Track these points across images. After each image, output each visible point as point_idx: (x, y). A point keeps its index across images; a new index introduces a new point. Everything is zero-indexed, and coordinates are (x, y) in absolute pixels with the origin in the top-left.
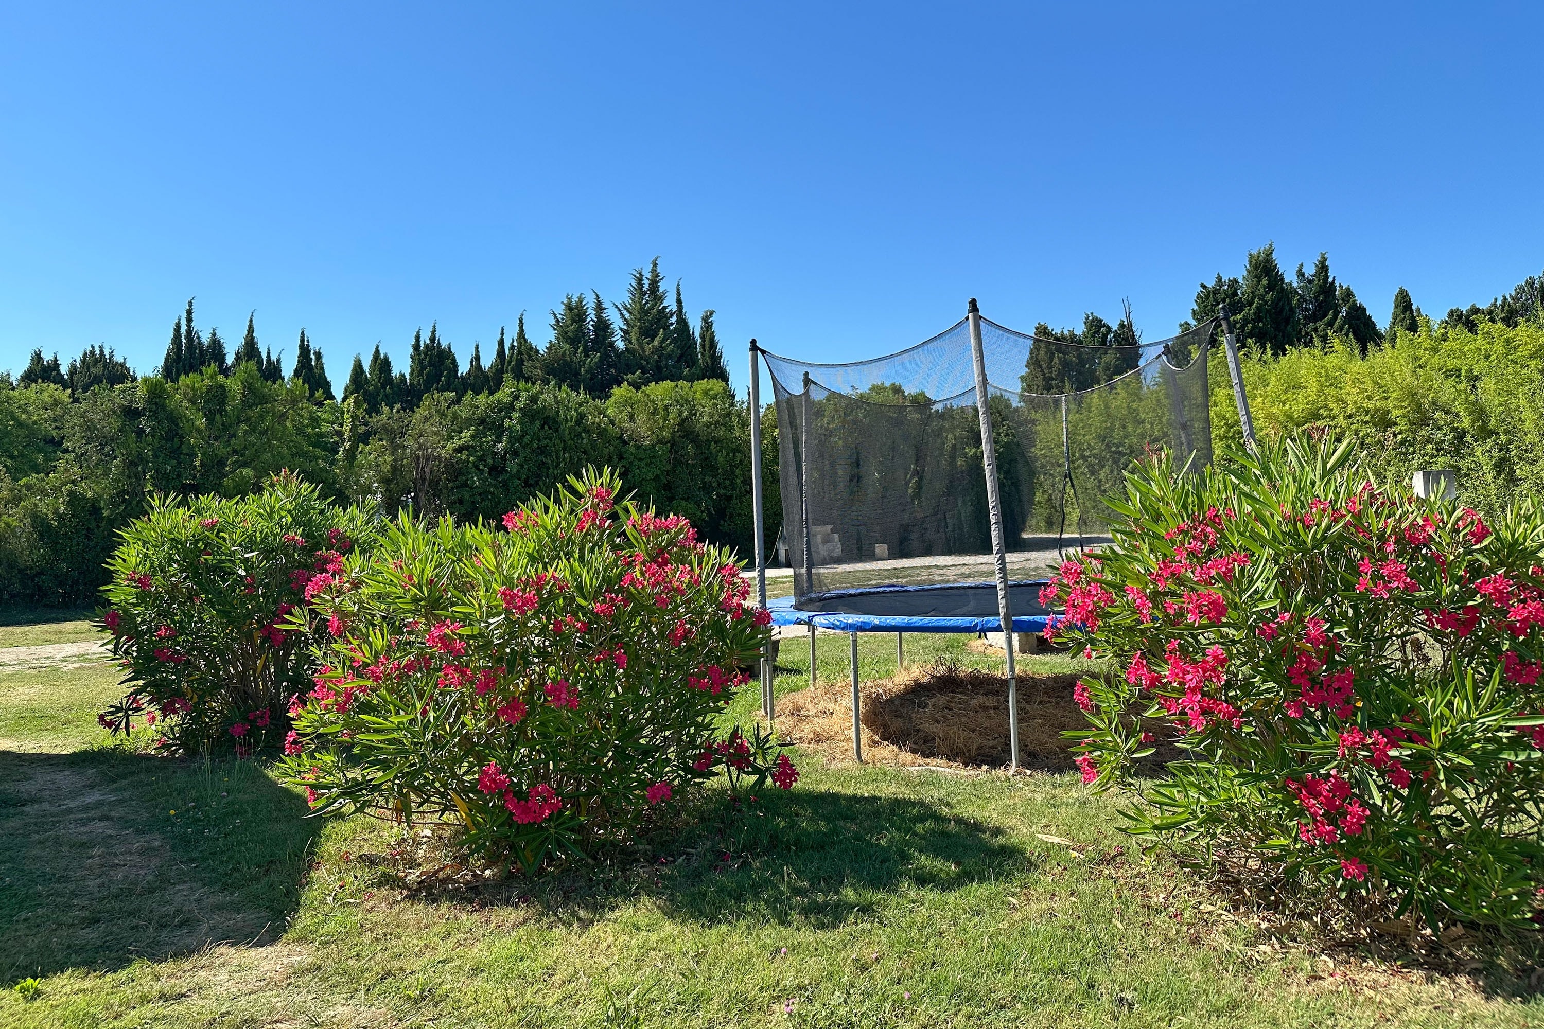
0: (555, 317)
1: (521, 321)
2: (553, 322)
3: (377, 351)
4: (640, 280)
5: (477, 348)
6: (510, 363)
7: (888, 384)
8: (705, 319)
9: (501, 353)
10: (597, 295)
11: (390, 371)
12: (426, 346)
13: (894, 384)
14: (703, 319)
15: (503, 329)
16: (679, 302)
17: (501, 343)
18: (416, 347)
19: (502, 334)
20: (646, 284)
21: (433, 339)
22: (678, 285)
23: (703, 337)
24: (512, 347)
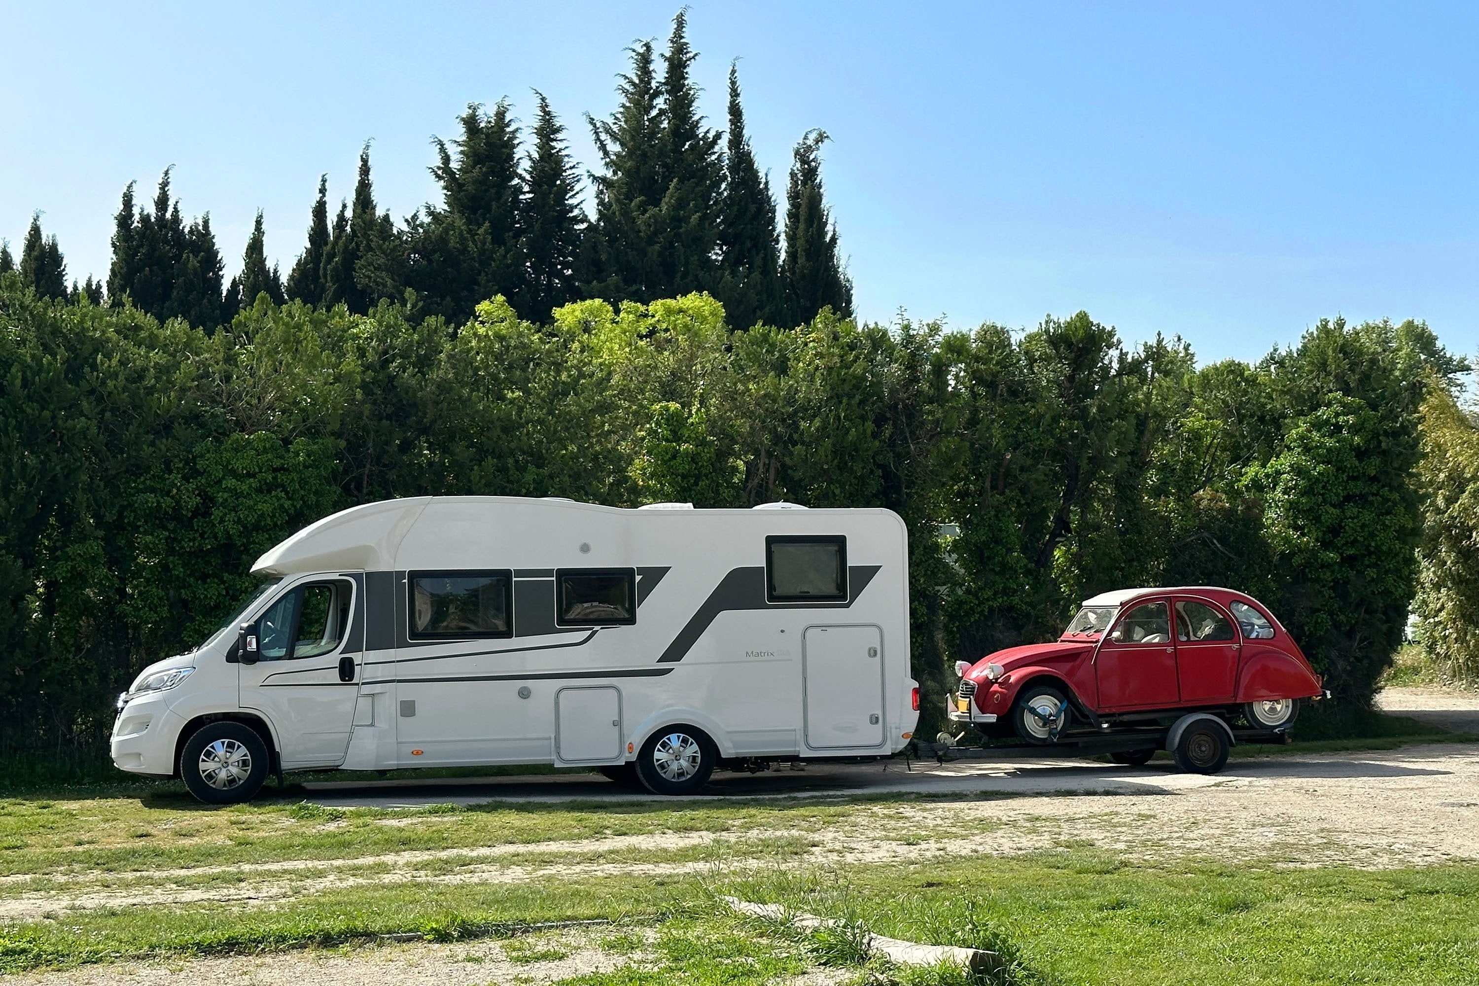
0: (442, 149)
1: (365, 161)
2: (438, 162)
3: (36, 232)
4: (644, 61)
5: (259, 223)
6: (331, 256)
7: (1397, 324)
8: (803, 155)
9: (318, 234)
10: (543, 99)
11: (61, 275)
12: (145, 219)
13: (1410, 324)
14: (797, 153)
15: (324, 181)
16: (735, 112)
17: (320, 211)
18: (124, 220)
19: (323, 191)
20: (660, 71)
21: (162, 202)
22: (733, 72)
23: (794, 196)
24: (341, 218)
